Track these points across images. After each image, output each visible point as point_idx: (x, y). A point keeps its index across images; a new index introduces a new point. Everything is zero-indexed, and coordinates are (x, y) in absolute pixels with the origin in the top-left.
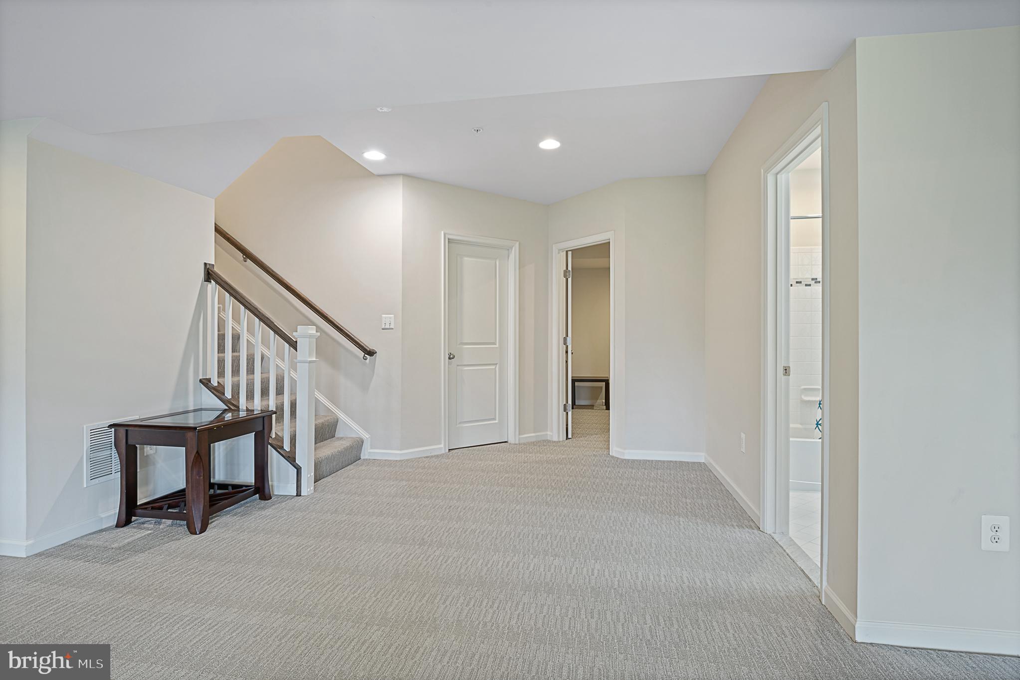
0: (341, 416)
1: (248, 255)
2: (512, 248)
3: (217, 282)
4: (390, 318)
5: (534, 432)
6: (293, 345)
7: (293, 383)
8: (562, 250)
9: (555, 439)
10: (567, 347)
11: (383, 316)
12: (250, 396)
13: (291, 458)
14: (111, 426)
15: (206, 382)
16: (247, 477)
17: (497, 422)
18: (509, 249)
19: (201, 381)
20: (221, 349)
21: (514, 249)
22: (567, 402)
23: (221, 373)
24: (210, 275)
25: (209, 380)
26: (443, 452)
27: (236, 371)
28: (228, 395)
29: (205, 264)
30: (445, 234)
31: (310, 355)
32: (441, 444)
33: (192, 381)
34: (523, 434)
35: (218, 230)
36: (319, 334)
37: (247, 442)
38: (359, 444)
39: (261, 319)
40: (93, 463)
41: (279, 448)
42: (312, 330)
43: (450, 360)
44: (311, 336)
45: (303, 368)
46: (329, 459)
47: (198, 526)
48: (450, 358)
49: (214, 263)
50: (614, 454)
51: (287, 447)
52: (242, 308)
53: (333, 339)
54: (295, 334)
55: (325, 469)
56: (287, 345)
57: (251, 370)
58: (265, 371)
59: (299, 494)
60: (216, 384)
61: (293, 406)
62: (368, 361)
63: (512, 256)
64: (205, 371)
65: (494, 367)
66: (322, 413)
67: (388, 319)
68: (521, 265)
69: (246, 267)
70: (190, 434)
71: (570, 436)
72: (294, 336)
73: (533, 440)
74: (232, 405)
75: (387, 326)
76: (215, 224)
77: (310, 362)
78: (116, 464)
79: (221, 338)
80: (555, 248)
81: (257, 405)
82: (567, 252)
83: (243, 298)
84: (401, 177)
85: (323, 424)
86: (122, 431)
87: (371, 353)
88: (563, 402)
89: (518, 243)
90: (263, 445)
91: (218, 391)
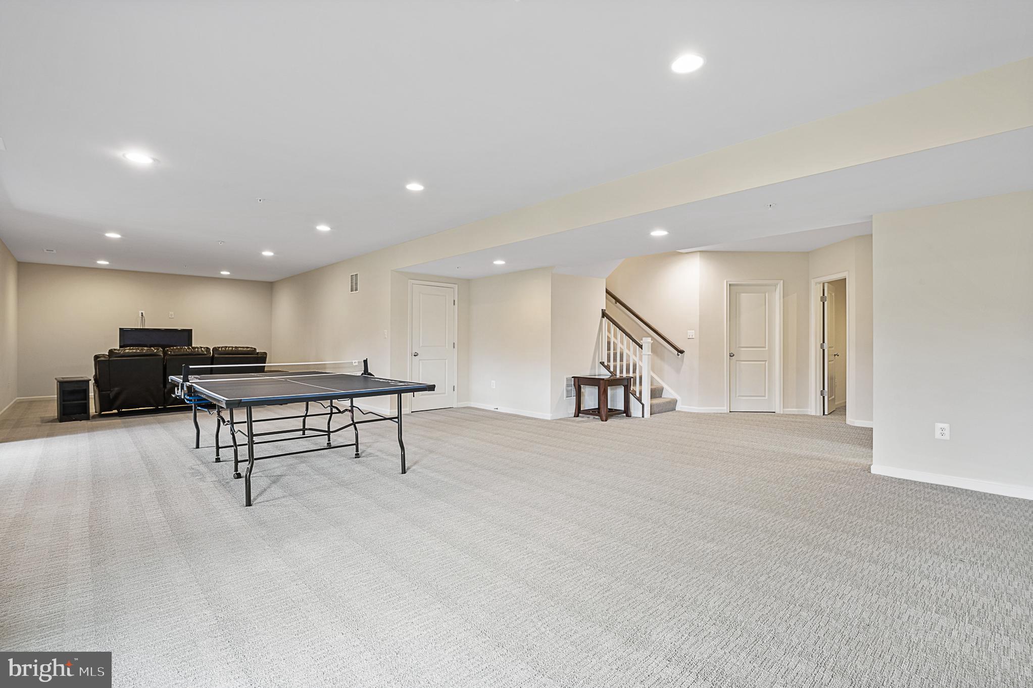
0: (665, 386)
1: (617, 300)
2: (778, 285)
3: (607, 318)
4: (692, 332)
5: (797, 408)
6: (641, 347)
7: (641, 367)
8: (819, 283)
9: (813, 414)
10: (824, 350)
11: (689, 331)
12: (621, 372)
13: (640, 400)
14: (573, 377)
15: (602, 363)
16: (621, 407)
17: (766, 398)
18: (776, 285)
19: (600, 363)
20: (609, 349)
21: (779, 285)
22: (824, 389)
23: (609, 361)
24: (604, 314)
25: (604, 362)
26: (726, 412)
27: (615, 360)
28: (612, 370)
29: (602, 310)
30: (727, 282)
31: (648, 351)
32: (724, 407)
33: (597, 363)
34: (788, 408)
35: (607, 292)
36: (652, 341)
37: (620, 391)
38: (675, 402)
39: (626, 335)
40: (567, 391)
41: (634, 395)
42: (649, 340)
43: (731, 358)
44: (649, 342)
45: (645, 358)
46: (658, 405)
47: (604, 418)
48: (730, 356)
49: (605, 309)
50: (849, 424)
51: (638, 395)
52: (618, 329)
53: (660, 344)
54: (641, 341)
55: (655, 409)
56: (638, 347)
57: (621, 360)
58: (628, 360)
59: (643, 417)
60: (606, 365)
61: (641, 378)
62: (680, 356)
63: (778, 290)
64: (602, 359)
65: (764, 363)
66: (655, 384)
67: (691, 333)
68: (785, 295)
69: (617, 307)
70: (602, 382)
71: (826, 413)
72: (641, 342)
73: (796, 413)
74: (613, 374)
75: (691, 337)
76: (606, 289)
77: (649, 355)
78: (574, 393)
79: (609, 343)
80: (813, 282)
81: (625, 375)
82: (824, 284)
83: (618, 324)
84: (699, 253)
85: (655, 389)
86: (577, 380)
87: (682, 352)
88: (820, 388)
89: (782, 281)
90: (628, 392)
91: (608, 368)
